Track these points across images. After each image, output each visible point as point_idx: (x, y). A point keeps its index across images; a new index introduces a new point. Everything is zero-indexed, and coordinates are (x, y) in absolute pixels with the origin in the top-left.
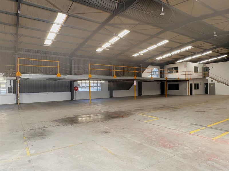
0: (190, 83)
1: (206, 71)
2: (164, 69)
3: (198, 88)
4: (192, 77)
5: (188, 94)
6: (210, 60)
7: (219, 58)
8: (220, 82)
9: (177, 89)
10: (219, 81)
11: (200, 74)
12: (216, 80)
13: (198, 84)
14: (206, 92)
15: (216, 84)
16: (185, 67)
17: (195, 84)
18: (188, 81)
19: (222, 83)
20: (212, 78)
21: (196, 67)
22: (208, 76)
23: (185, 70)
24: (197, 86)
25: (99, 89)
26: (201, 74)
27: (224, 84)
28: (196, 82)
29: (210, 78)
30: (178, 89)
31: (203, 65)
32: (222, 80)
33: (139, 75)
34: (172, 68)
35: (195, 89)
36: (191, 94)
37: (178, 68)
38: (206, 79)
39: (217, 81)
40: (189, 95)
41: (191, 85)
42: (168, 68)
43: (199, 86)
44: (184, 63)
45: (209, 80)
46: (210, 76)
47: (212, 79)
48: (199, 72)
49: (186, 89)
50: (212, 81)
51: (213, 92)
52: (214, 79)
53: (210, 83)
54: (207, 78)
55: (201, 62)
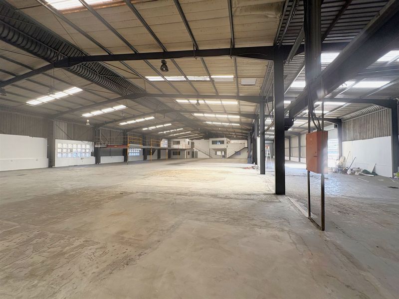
0: (186, 151)
1: (193, 143)
2: (170, 142)
4: (187, 147)
5: (185, 158)
9: (179, 154)
14: (193, 157)
15: (198, 152)
16: (184, 142)
19: (201, 151)
21: (189, 142)
24: (189, 153)
25: (138, 154)
28: (189, 151)
29: (195, 148)
33: (159, 145)
34: (176, 141)
36: (187, 157)
37: (179, 141)
38: (193, 149)
39: (199, 150)
42: (173, 141)
44: (183, 139)
48: (190, 145)
49: (184, 155)
50: (196, 150)
51: (197, 157)
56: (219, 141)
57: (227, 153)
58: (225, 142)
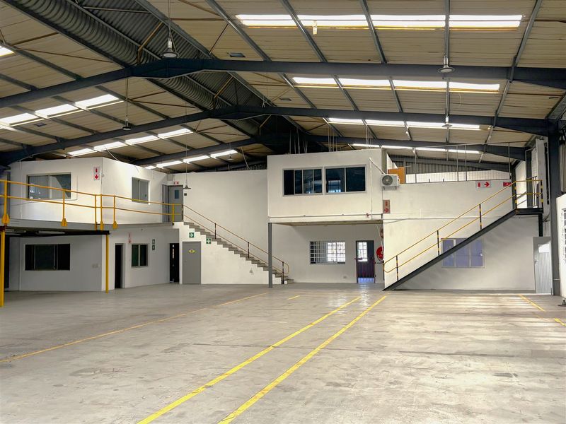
0: (113, 241)
1: (173, 196)
2: (9, 179)
3: (144, 263)
4: (123, 218)
5: (103, 288)
6: (187, 161)
7: (214, 156)
8: (215, 238)
9: (64, 264)
10: (212, 237)
11: (152, 208)
12: (203, 232)
13: (144, 248)
14: (174, 277)
15: (204, 247)
16: (96, 177)
17: (135, 247)
18: (107, 233)
19: (220, 242)
20: (192, 225)
21: (139, 180)
22: (181, 219)
23: (96, 188)
24: (141, 256)
26: (159, 208)
27: (225, 245)
28: (139, 240)
29: (186, 224)
30: (68, 268)
31: (165, 175)
32: (221, 233)
34: (47, 176)
35: (134, 264)
36: (118, 284)
37: (68, 176)
38: (175, 227)
39: (208, 235)
40: (107, 291)
41: (119, 249)
42: (29, 177)
43: (150, 253)
44: (95, 162)
45: (184, 233)
46: (185, 219)
47: (193, 230)
48: (149, 201)
49: (97, 266)
50: (192, 235)
52: (197, 229)
53: (183, 242)
54: (178, 225)
55: (160, 166)
56: (333, 174)
57: (387, 255)
58: (372, 179)
